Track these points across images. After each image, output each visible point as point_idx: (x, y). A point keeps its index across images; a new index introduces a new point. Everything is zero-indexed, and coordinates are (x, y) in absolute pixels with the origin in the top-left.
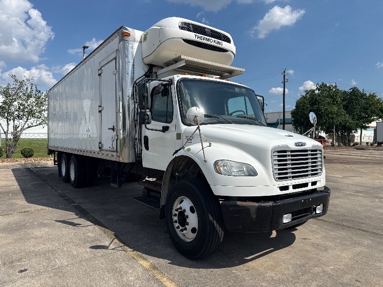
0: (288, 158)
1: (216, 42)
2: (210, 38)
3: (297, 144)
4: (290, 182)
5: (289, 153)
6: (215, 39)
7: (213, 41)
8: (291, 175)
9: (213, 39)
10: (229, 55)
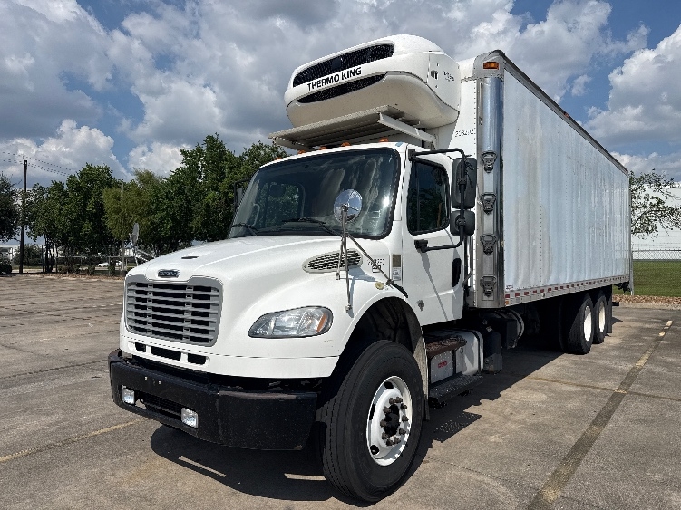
0: (148, 296)
1: (346, 75)
3: (163, 274)
5: (150, 289)
6: (344, 72)
7: (341, 77)
8: (151, 327)
9: (340, 73)
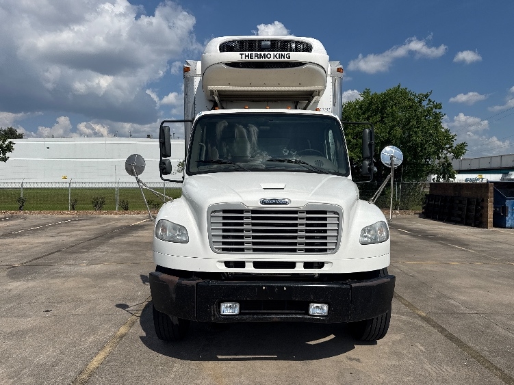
0: (245, 221)
1: (278, 56)
2: (266, 53)
4: (249, 257)
5: (248, 215)
6: (275, 53)
7: (273, 56)
8: (250, 246)
9: (272, 53)
10: (309, 69)
